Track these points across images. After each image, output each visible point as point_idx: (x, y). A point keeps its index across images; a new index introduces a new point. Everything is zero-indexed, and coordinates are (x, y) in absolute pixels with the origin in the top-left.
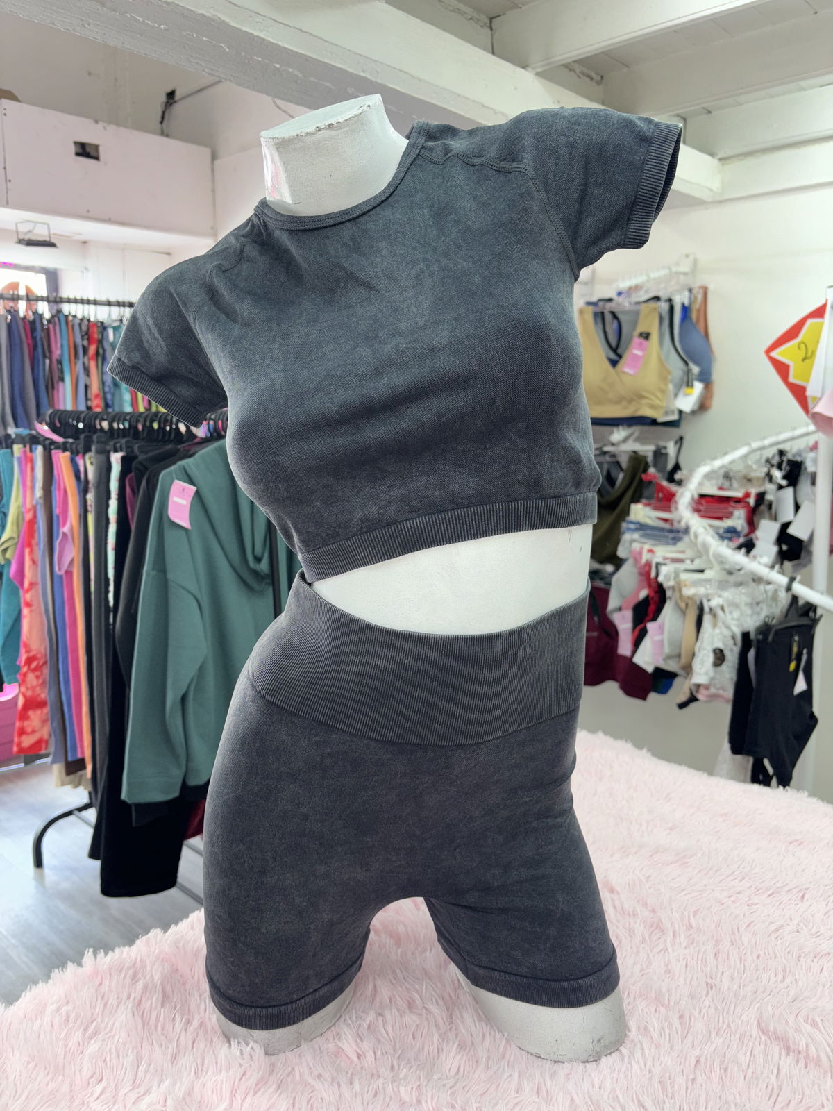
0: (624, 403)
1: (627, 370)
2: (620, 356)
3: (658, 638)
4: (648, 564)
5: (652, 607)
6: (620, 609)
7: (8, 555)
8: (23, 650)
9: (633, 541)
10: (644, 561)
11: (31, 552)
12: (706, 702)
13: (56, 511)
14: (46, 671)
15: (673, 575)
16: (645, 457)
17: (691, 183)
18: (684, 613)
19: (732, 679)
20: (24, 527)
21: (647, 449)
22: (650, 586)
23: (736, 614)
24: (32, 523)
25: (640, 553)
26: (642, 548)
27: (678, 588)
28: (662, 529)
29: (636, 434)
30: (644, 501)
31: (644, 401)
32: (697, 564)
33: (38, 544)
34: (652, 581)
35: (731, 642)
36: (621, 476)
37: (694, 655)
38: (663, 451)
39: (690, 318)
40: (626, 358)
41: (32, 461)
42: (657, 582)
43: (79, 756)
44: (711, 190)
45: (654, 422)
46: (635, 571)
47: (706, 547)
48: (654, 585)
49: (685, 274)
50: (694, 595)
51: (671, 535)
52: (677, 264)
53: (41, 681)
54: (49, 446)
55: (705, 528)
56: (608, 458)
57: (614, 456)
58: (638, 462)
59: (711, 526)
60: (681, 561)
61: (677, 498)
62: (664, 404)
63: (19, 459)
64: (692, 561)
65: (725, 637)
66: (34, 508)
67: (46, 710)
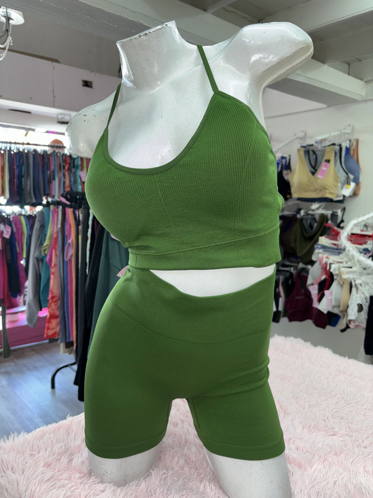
0: (318, 191)
1: (319, 176)
2: (316, 171)
3: (329, 298)
4: (326, 264)
5: (327, 284)
6: (312, 284)
7: (46, 252)
8: (50, 293)
9: (319, 253)
10: (324, 262)
11: (56, 251)
12: (353, 329)
13: (66, 233)
14: (59, 302)
15: (337, 269)
16: (327, 216)
17: (351, 92)
18: (342, 286)
19: (366, 318)
20: (53, 241)
21: (329, 213)
22: (326, 274)
23: (367, 288)
24: (56, 238)
25: (322, 259)
26: (323, 257)
27: (339, 275)
28: (333, 249)
29: (323, 206)
30: (326, 235)
31: (327, 191)
32: (349, 264)
33: (58, 248)
34: (328, 272)
35: (365, 301)
36: (316, 225)
37: (348, 307)
38: (336, 214)
39: (350, 154)
40: (319, 171)
41: (57, 212)
42: (330, 272)
43: (71, 340)
44: (361, 95)
45: (331, 200)
46: (320, 267)
47: (353, 257)
48: (329, 273)
49: (348, 134)
50: (348, 278)
51: (337, 251)
52: (345, 129)
53: (57, 307)
54: (64, 206)
55: (353, 248)
56: (310, 216)
57: (313, 215)
58: (324, 218)
59: (356, 248)
60: (341, 263)
61: (341, 234)
62: (336, 192)
63: (52, 212)
64: (347, 263)
65: (362, 298)
66: (57, 232)
67: (58, 320)
